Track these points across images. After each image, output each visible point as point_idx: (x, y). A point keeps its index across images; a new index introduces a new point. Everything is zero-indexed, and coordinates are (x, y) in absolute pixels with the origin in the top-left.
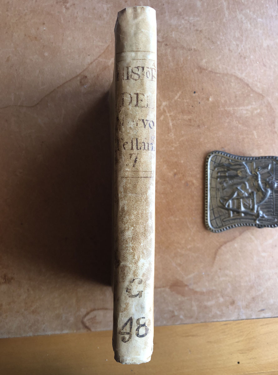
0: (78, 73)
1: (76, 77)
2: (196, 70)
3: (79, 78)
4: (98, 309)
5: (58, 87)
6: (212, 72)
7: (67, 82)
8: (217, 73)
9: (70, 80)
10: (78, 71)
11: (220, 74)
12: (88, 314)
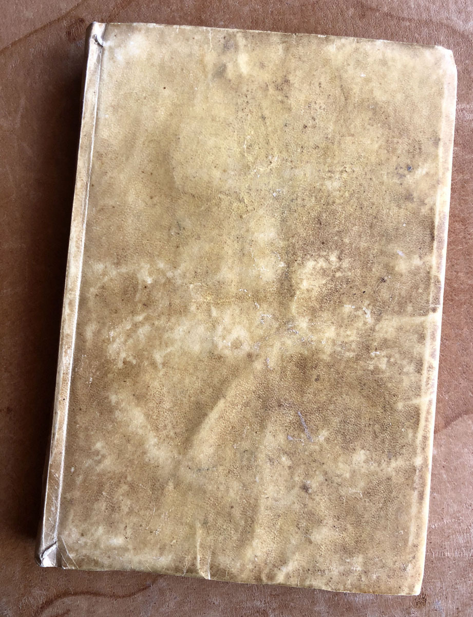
0: (63, 12)
1: (59, 19)
2: (351, 11)
3: (65, 23)
4: (76, 594)
5: (14, 44)
6: (392, 16)
7: (36, 31)
8: (403, 19)
9: (43, 28)
10: (65, 7)
11: (410, 20)
12: (49, 603)
